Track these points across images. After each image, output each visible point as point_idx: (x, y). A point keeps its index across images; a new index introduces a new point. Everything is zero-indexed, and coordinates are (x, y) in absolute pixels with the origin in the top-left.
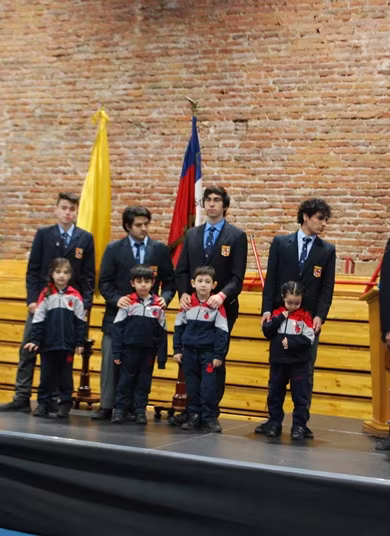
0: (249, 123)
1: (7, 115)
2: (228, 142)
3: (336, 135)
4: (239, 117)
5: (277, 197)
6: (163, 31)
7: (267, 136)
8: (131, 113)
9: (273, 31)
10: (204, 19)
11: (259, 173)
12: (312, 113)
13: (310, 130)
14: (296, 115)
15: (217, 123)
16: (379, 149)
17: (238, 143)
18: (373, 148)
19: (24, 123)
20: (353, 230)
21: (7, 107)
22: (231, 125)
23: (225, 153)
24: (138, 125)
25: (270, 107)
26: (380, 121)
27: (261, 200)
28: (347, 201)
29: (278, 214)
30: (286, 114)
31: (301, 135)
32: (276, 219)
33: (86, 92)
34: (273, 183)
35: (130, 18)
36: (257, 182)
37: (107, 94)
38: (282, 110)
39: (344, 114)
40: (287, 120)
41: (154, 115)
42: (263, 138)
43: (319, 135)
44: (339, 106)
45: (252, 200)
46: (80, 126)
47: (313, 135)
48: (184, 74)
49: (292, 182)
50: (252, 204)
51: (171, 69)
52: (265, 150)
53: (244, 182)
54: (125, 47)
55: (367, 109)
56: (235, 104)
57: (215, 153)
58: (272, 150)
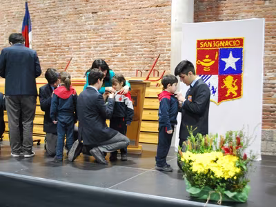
0: (98, 13)
1: (5, 18)
2: (90, 22)
3: (133, 16)
4: (94, 11)
5: (110, 45)
7: (105, 19)
8: (52, 13)
11: (103, 35)
12: (123, 7)
13: (123, 15)
14: (116, 8)
15: (85, 14)
16: (151, 21)
17: (93, 22)
18: (148, 21)
19: (12, 20)
20: (141, 58)
21: (5, 14)
22: (91, 15)
23: (89, 27)
24: (55, 18)
25: (106, 6)
26: (151, 9)
27: (103, 47)
28: (138, 45)
29: (111, 52)
30: (113, 8)
31: (119, 17)
32: (110, 55)
33: (34, 6)
36: (102, 39)
37: (42, 5)
38: (111, 6)
39: (136, 7)
40: (113, 11)
41: (61, 13)
42: (104, 20)
43: (126, 17)
44: (134, 3)
45: (100, 47)
47: (124, 17)
49: (116, 38)
50: (100, 49)
52: (105, 25)
53: (97, 39)
56: (92, 6)
57: (85, 28)
58: (107, 24)
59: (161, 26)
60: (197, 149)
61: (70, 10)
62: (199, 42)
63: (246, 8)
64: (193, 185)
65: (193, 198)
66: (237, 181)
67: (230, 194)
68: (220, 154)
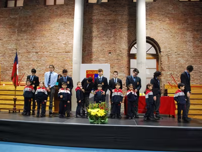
0: (39, 53)
2: (34, 57)
3: (55, 56)
4: (36, 52)
5: (44, 68)
6: (21, 35)
7: (42, 56)
9: (43, 36)
10: (29, 33)
11: (40, 63)
12: (50, 52)
13: (50, 55)
14: (47, 52)
15: (32, 53)
17: (36, 57)
18: (62, 58)
22: (35, 54)
23: (34, 59)
25: (42, 50)
26: (63, 53)
27: (41, 68)
31: (48, 56)
33: (6, 47)
34: (43, 65)
35: (15, 32)
36: (40, 65)
37: (10, 47)
38: (45, 51)
39: (57, 52)
40: (46, 53)
41: (20, 52)
43: (52, 56)
44: (55, 50)
46: (5, 54)
48: (26, 44)
51: (23, 42)
53: (37, 65)
54: (14, 38)
55: (61, 51)
56: (36, 50)
57: (32, 59)
58: (43, 58)
59: (68, 61)
60: (92, 108)
61: (24, 51)
62: (87, 71)
63: (102, 56)
64: (91, 119)
65: (91, 123)
66: (104, 117)
67: (103, 121)
68: (99, 109)
